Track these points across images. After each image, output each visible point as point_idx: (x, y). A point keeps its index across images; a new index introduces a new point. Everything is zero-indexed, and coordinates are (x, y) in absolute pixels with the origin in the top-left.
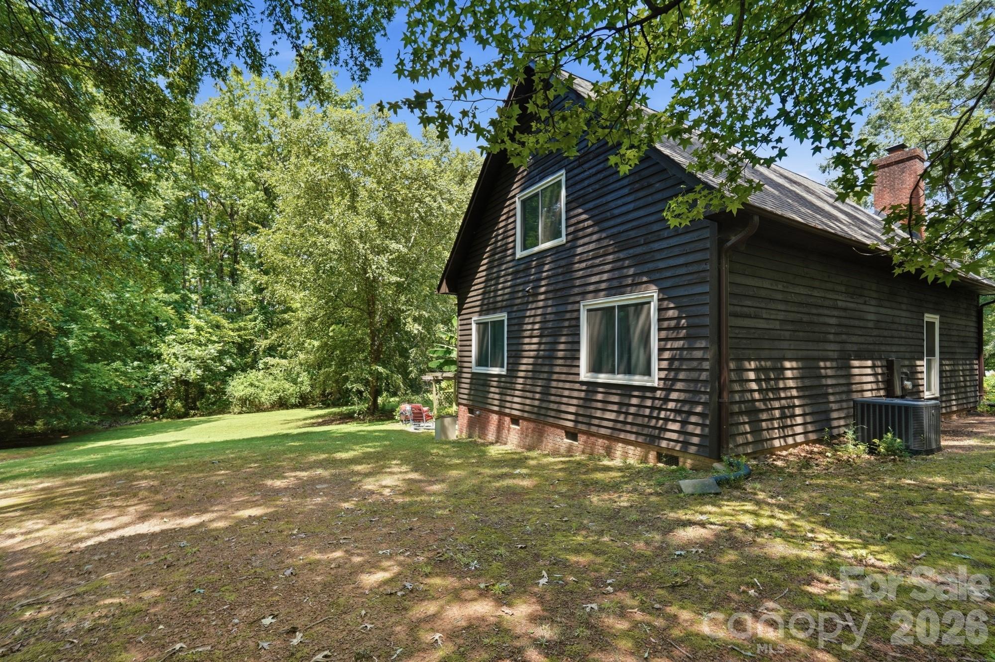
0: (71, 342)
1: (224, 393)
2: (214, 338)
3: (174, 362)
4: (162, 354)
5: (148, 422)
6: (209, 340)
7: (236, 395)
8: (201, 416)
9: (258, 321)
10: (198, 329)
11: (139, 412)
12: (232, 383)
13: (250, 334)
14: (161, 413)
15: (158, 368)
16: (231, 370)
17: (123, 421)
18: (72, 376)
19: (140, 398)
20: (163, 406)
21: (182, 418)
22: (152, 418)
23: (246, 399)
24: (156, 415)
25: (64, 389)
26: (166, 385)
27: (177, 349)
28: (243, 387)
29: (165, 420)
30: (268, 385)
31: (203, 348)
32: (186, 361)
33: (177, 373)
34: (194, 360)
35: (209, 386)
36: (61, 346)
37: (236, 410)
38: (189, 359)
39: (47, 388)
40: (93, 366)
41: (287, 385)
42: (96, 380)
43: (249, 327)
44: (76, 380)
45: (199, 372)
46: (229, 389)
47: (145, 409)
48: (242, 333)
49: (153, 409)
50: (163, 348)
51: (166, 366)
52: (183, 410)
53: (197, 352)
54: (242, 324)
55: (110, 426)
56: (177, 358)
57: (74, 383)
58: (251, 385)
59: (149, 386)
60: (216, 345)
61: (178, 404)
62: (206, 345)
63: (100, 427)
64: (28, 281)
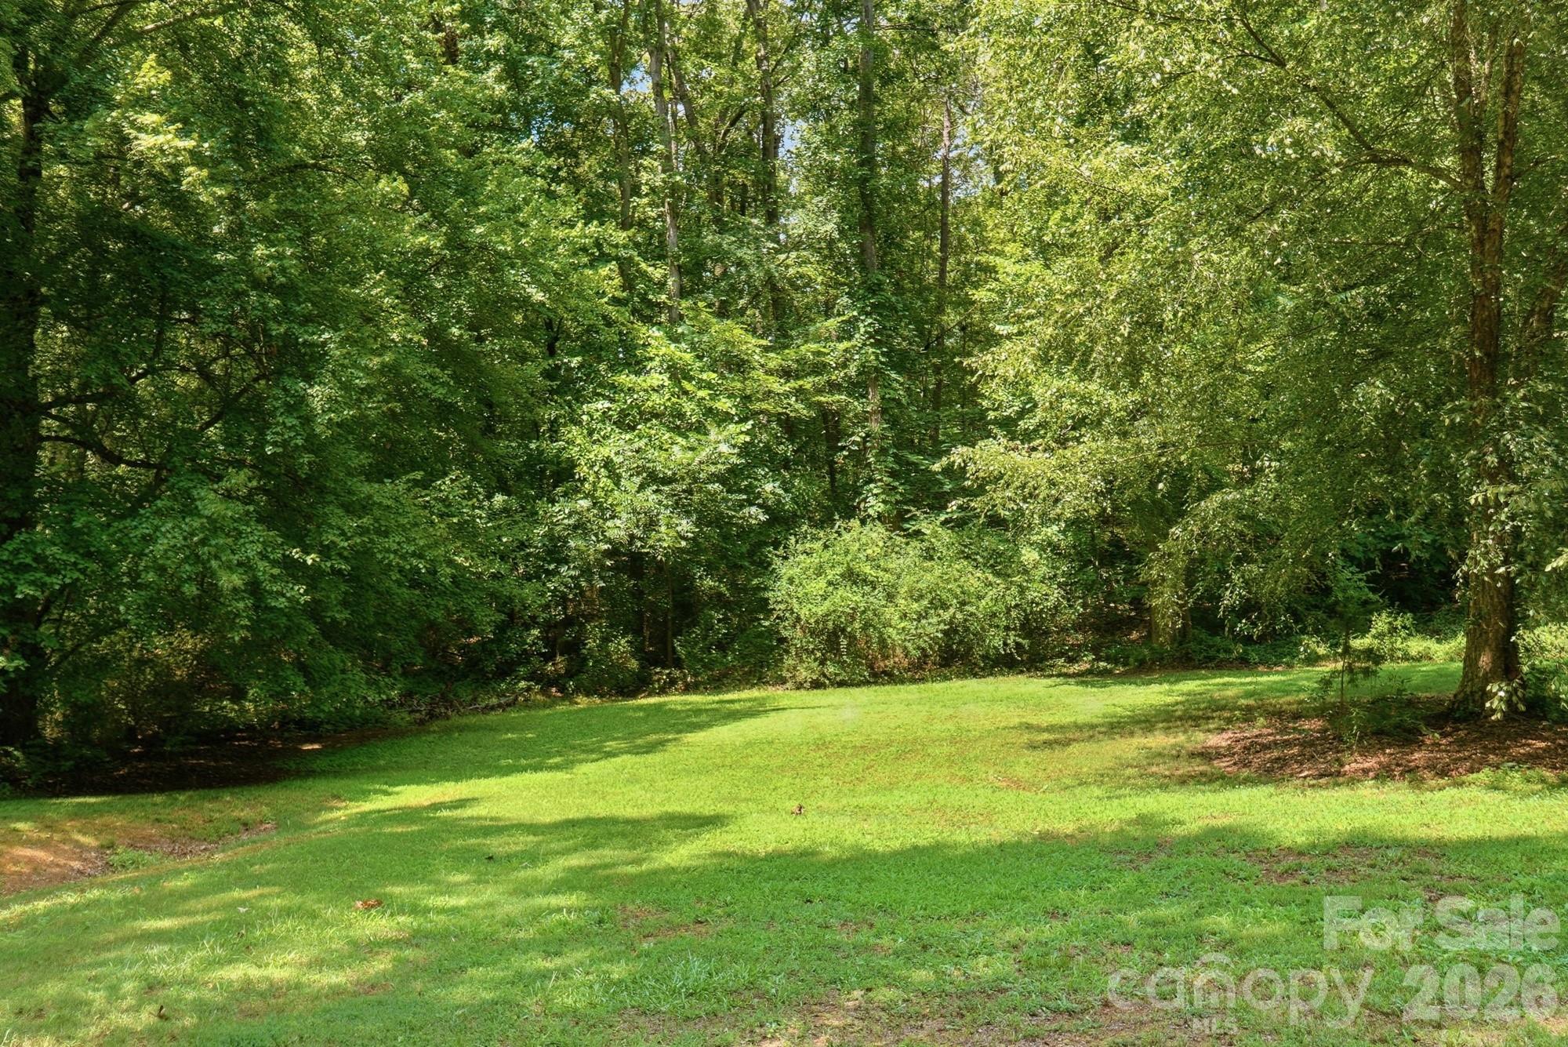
0: (318, 394)
1: (764, 606)
2: (724, 404)
3: (608, 493)
4: (572, 464)
5: (537, 706)
6: (709, 412)
7: (804, 613)
8: (688, 689)
9: (858, 339)
10: (677, 373)
11: (506, 670)
12: (785, 570)
13: (834, 387)
14: (570, 674)
15: (561, 511)
16: (781, 521)
17: (466, 695)
18: (323, 524)
19: (513, 618)
20: (573, 649)
21: (633, 694)
22: (544, 691)
23: (838, 631)
24: (556, 681)
25: (294, 570)
26: (586, 572)
27: (616, 446)
28: (822, 583)
29: (583, 701)
30: (907, 580)
31: (693, 437)
32: (642, 487)
33: (617, 529)
34: (667, 481)
35: (709, 582)
36: (290, 409)
37: (803, 674)
38: (653, 479)
39: (245, 565)
40: (383, 492)
41: (974, 579)
42: (391, 543)
43: (830, 360)
44: (330, 537)
45: (686, 526)
46: (778, 593)
47: (524, 657)
48: (808, 383)
49: (549, 657)
50: (574, 442)
51: (585, 504)
52: (634, 664)
53: (678, 454)
54: (808, 349)
55: (432, 716)
56: (616, 479)
57: (325, 551)
58: (852, 577)
59: (535, 575)
60: (732, 428)
61: (622, 645)
62: (700, 428)
63: (402, 717)
64: (197, 159)
